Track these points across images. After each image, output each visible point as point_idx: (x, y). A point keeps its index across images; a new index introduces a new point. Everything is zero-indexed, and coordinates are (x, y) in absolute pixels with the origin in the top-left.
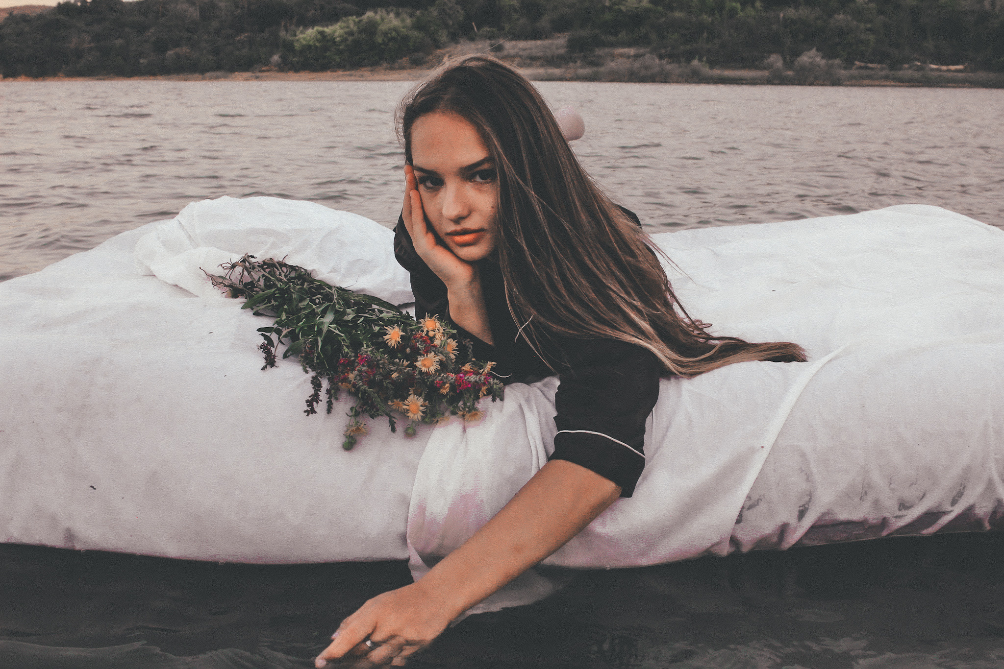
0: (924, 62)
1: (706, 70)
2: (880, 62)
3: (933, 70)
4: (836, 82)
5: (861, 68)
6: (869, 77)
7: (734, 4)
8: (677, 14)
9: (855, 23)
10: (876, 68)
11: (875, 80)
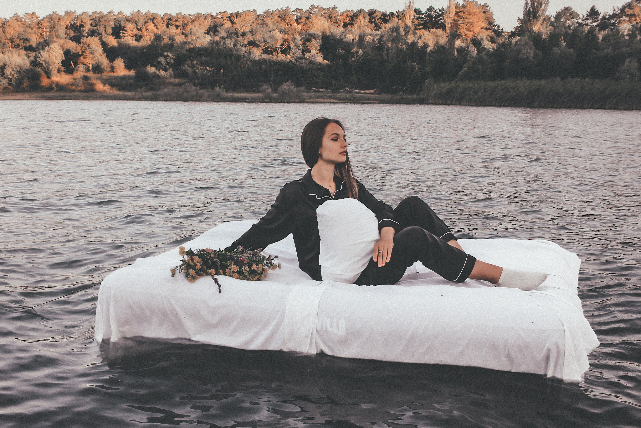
0: (352, 88)
2: (326, 88)
3: (356, 93)
4: (301, 101)
5: (315, 91)
6: (321, 97)
10: (325, 92)
11: (324, 99)
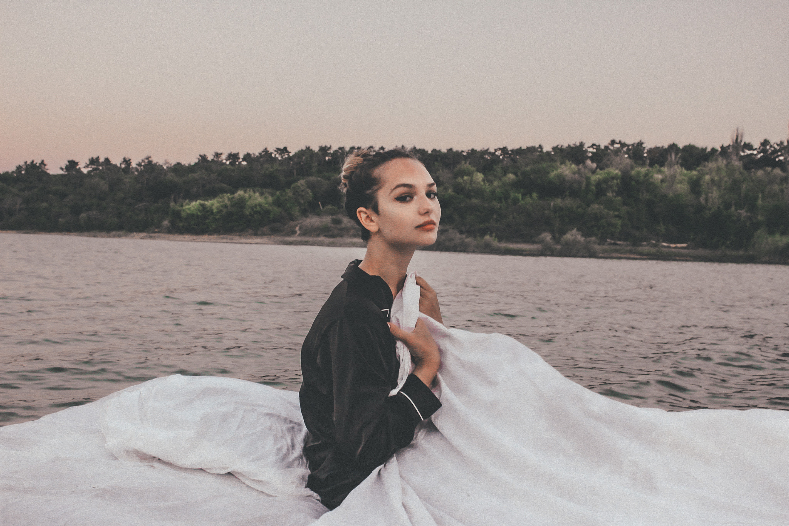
0: (658, 241)
1: (496, 243)
2: (626, 240)
3: (664, 247)
4: (592, 255)
5: (611, 244)
6: (617, 251)
7: (516, 195)
8: (474, 201)
9: (606, 211)
10: (622, 245)
11: (622, 253)
